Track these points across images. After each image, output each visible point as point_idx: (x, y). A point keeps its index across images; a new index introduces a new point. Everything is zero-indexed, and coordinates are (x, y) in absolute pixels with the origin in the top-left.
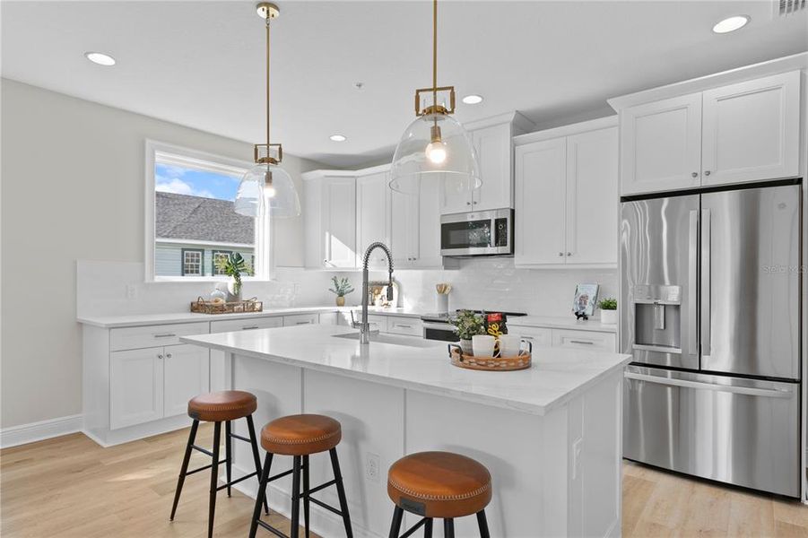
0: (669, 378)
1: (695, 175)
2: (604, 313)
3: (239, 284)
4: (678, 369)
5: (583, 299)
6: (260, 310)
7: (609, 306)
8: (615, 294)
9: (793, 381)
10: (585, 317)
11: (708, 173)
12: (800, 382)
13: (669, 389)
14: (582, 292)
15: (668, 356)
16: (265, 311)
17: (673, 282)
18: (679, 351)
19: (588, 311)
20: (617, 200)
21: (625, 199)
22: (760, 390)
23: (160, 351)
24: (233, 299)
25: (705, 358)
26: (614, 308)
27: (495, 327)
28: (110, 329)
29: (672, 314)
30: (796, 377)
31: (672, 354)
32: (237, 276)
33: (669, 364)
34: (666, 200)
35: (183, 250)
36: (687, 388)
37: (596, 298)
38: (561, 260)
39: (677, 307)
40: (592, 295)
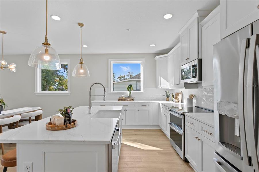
3: (130, 93)
16: (135, 101)
24: (129, 97)
32: (130, 91)
35: (136, 82)
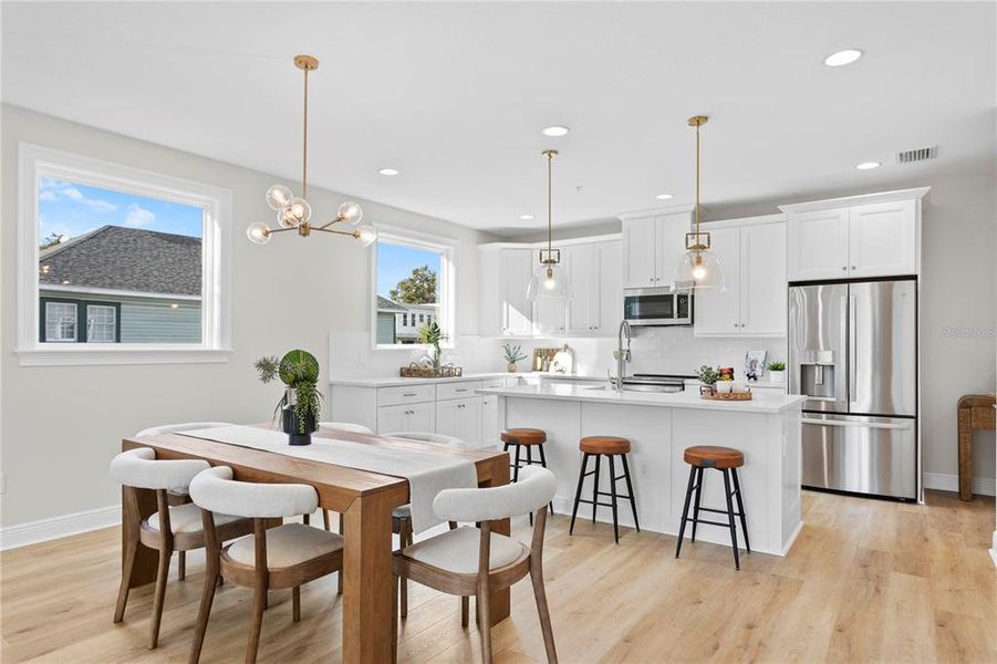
0: (824, 419)
1: (845, 269)
2: (773, 374)
3: (438, 351)
4: (831, 413)
5: (753, 363)
6: (460, 375)
7: (776, 368)
8: (782, 359)
9: (912, 417)
10: (755, 378)
11: (854, 268)
12: (916, 418)
13: (824, 428)
14: (752, 357)
15: (823, 403)
16: (464, 376)
17: (827, 348)
18: (834, 399)
19: (758, 372)
20: (787, 285)
21: (792, 284)
22: (894, 424)
23: (406, 408)
24: (435, 364)
25: (852, 404)
26: (782, 369)
27: (727, 376)
28: (378, 388)
29: (828, 373)
30: (914, 414)
31: (826, 402)
32: (436, 342)
33: (823, 409)
34: (821, 287)
36: (838, 426)
37: (764, 363)
38: (736, 330)
39: (832, 367)
40: (761, 359)
